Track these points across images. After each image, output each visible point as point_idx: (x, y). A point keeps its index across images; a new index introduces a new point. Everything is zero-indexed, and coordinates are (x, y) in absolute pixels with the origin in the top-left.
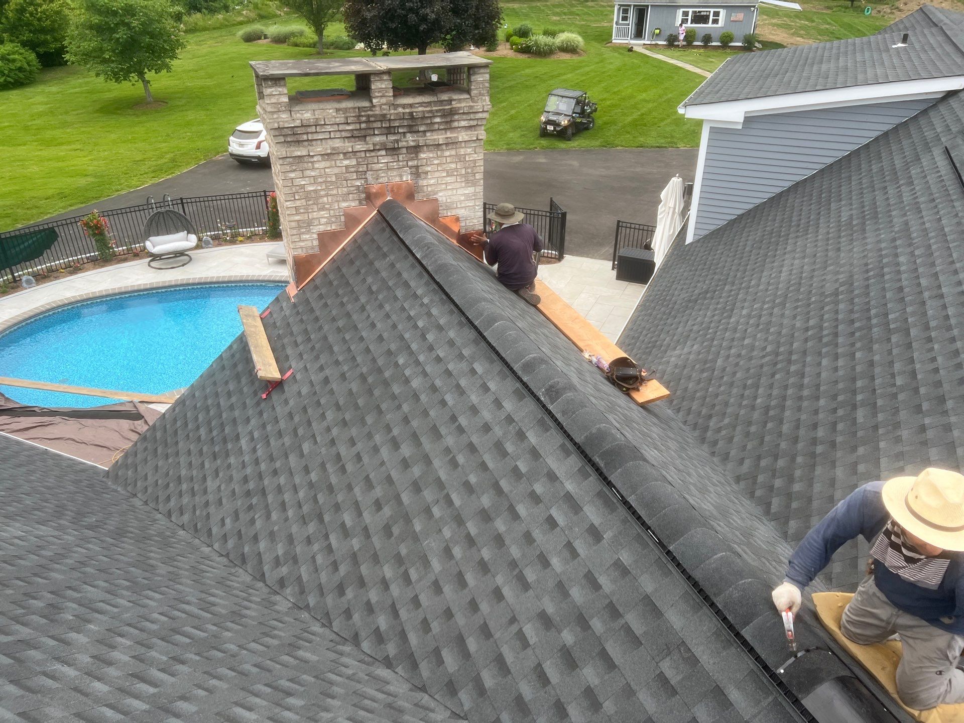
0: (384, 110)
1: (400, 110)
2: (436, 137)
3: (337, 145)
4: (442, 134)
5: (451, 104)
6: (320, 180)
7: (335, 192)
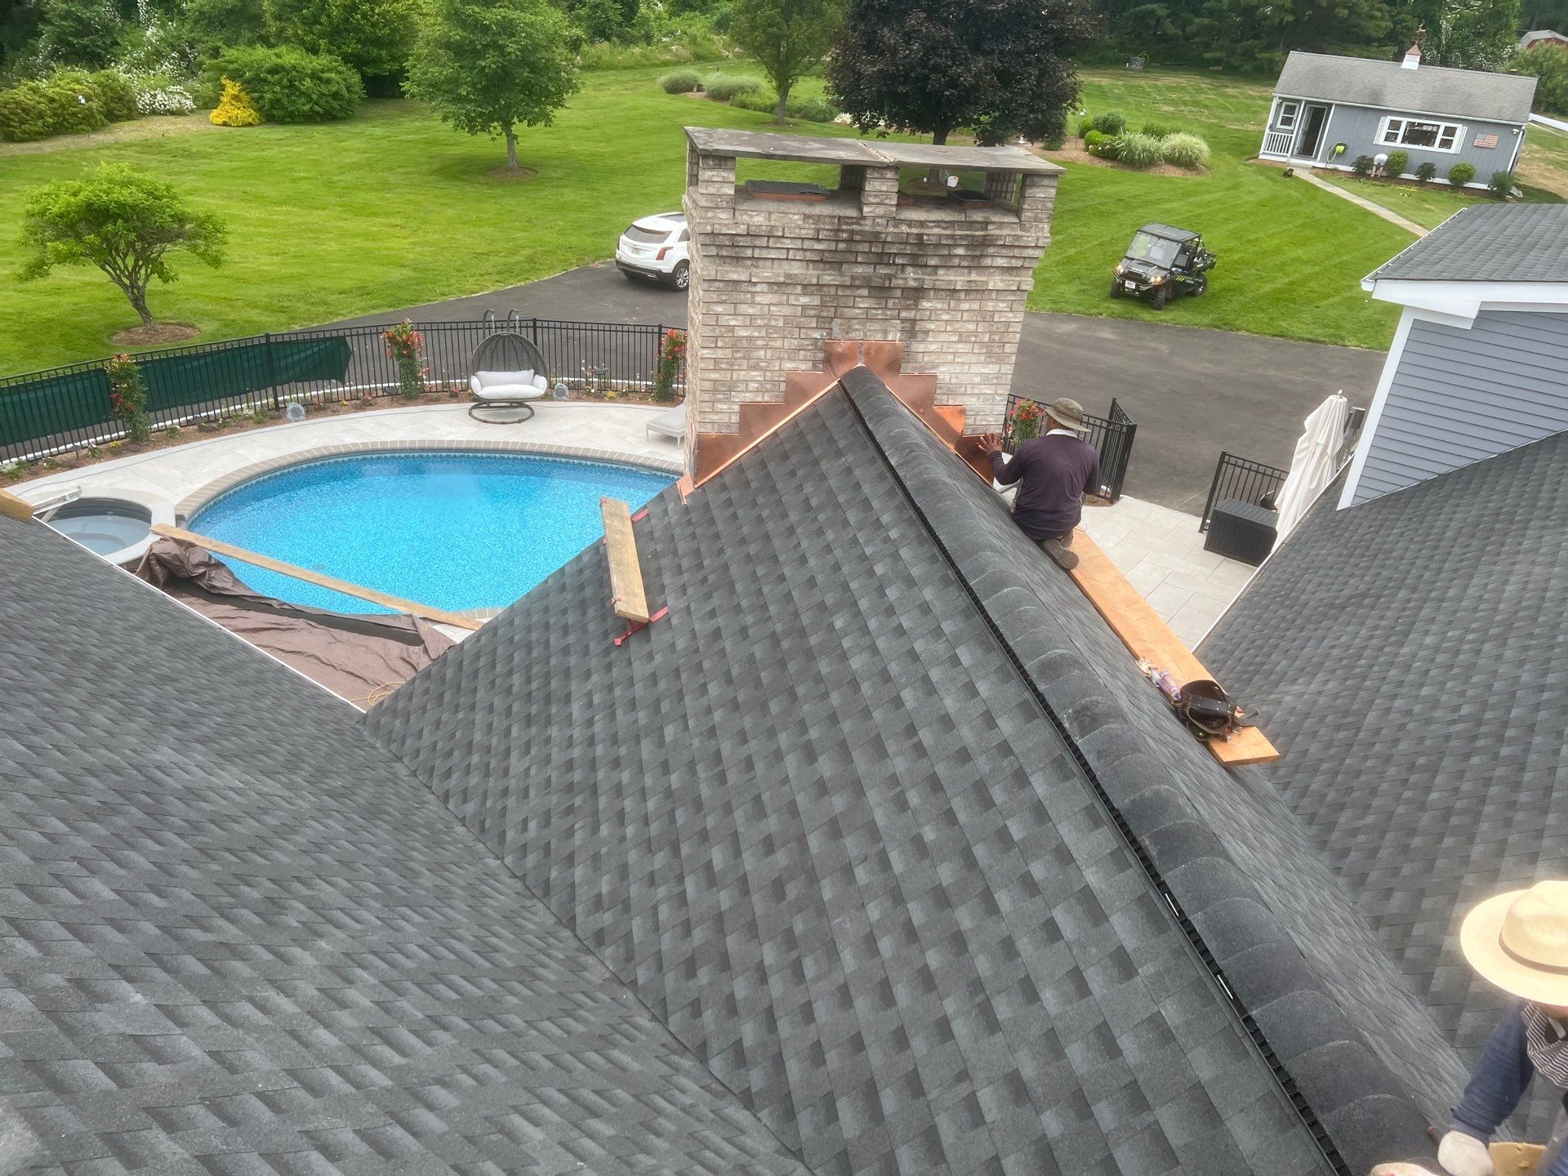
0: (879, 225)
1: (904, 229)
2: (952, 278)
3: (796, 272)
4: (962, 275)
5: (986, 229)
6: (759, 322)
7: (778, 344)
